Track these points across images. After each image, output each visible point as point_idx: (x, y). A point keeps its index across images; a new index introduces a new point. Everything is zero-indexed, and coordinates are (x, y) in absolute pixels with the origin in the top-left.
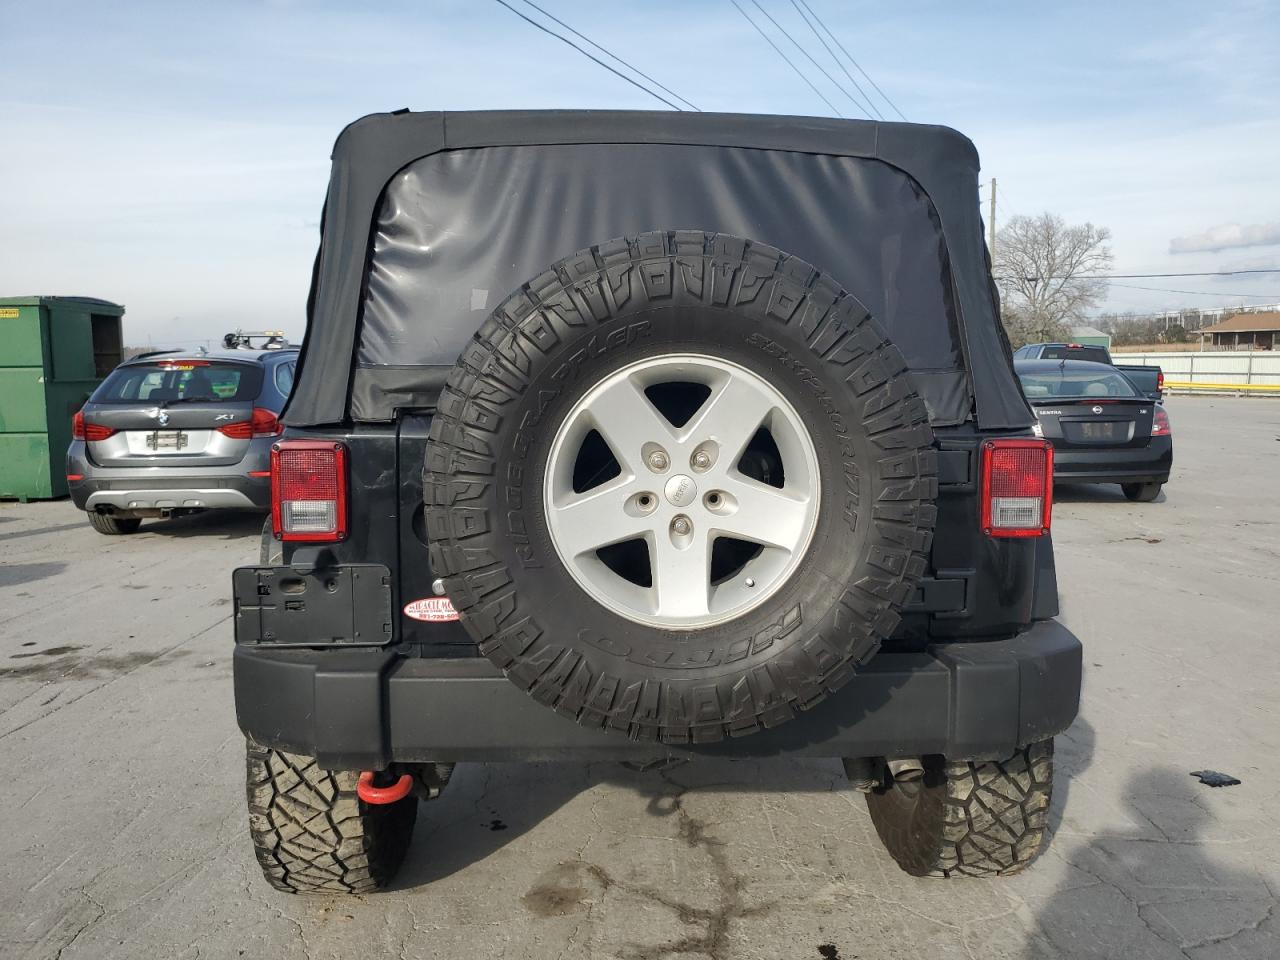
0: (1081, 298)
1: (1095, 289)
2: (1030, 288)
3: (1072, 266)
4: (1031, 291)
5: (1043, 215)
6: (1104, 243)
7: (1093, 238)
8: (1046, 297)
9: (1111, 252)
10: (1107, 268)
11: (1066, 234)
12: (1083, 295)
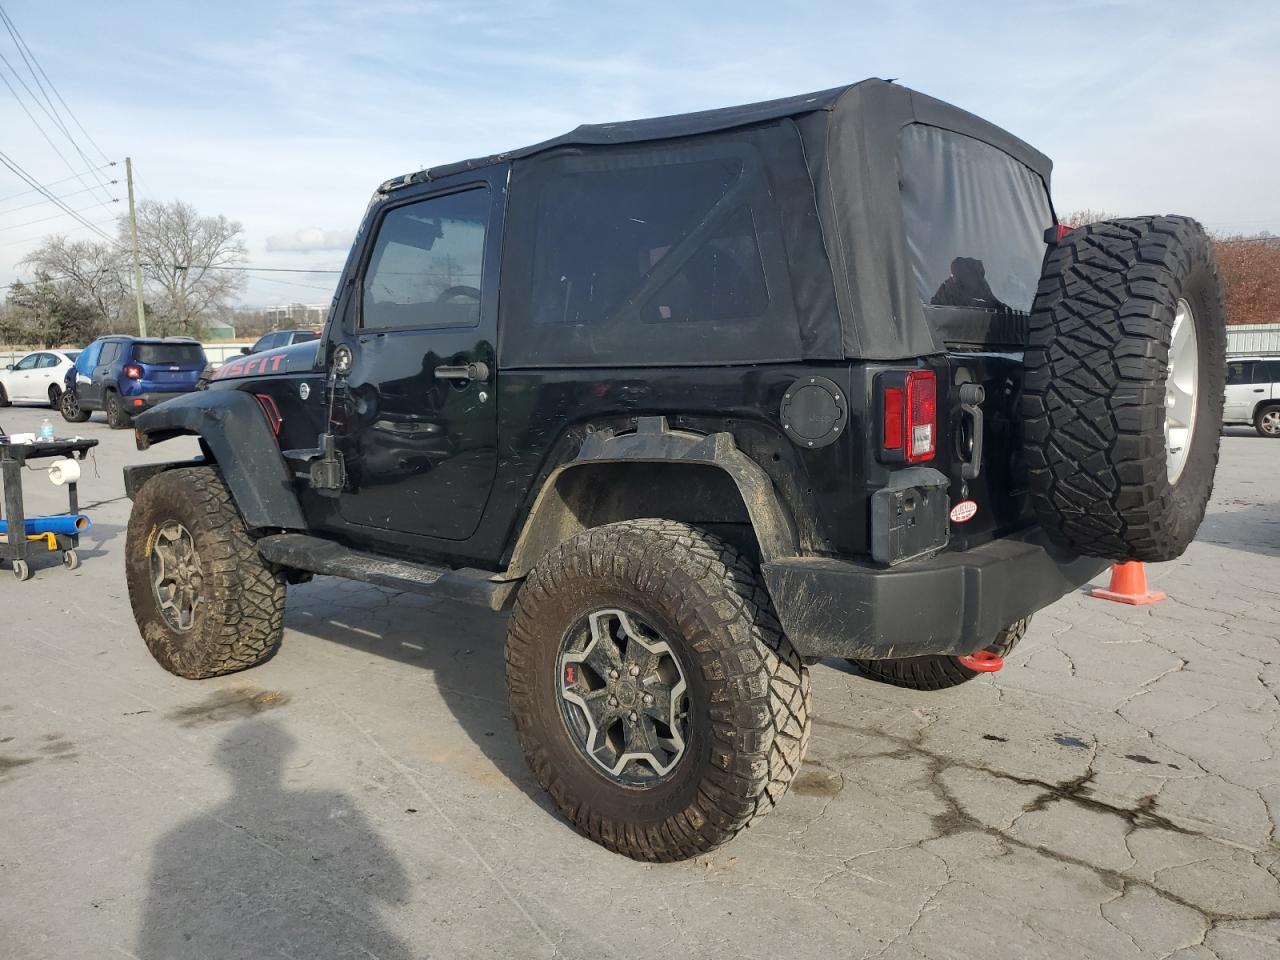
0: (221, 289)
1: (234, 281)
2: (168, 277)
3: (210, 257)
4: (170, 279)
5: (174, 202)
6: (238, 236)
7: (227, 230)
8: (186, 286)
9: (246, 246)
10: (243, 261)
11: (200, 224)
12: (222, 287)
